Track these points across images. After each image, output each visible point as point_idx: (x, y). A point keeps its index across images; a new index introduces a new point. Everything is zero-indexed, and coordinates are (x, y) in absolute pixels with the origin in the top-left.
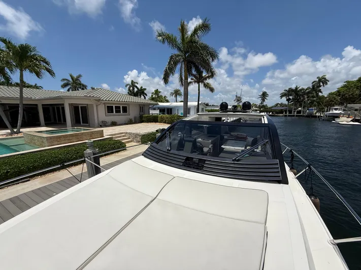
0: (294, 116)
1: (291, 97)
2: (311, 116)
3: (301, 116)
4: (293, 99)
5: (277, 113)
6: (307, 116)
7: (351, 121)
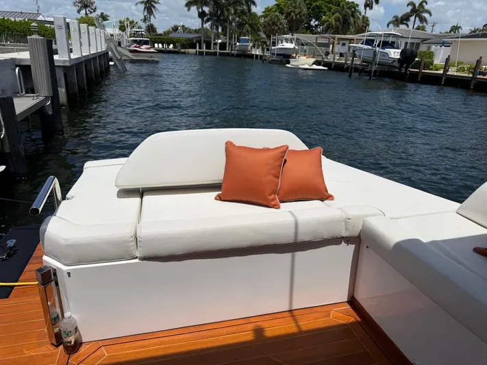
0: (215, 54)
1: (206, 9)
2: (245, 55)
3: (228, 54)
4: (211, 13)
5: (184, 46)
6: (238, 56)
7: (314, 63)
